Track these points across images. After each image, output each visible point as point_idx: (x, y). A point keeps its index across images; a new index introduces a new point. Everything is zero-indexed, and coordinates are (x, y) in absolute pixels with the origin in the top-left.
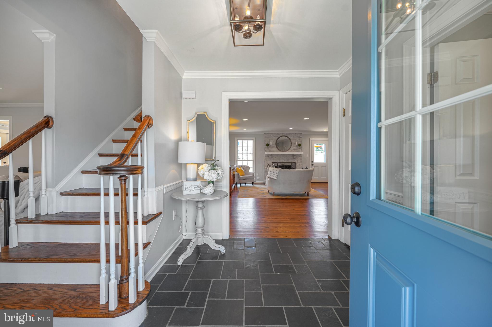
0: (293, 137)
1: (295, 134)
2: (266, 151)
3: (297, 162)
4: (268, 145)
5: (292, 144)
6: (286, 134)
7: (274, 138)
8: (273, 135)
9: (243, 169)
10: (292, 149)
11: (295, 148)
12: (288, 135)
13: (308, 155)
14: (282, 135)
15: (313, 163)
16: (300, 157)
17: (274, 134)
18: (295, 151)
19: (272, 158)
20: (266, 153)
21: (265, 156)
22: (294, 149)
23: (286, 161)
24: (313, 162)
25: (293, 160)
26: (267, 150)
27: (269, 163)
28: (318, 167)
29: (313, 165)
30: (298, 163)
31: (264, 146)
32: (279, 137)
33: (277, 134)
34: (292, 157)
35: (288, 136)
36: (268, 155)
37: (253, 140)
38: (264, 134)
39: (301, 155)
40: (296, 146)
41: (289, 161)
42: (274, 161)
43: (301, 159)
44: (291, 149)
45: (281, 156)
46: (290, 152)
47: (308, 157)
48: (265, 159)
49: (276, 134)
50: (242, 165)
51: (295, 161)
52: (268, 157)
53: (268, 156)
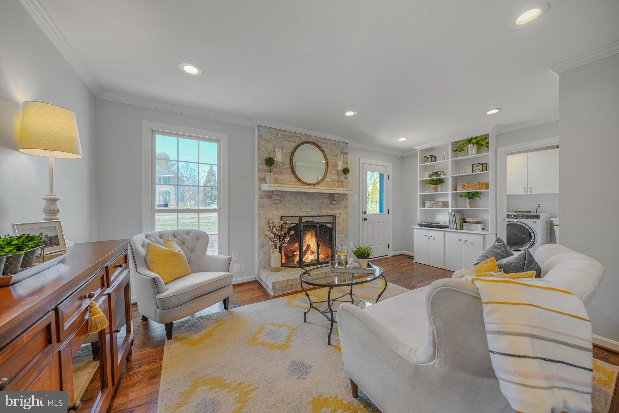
0: (331, 148)
1: (335, 142)
2: (263, 180)
3: (338, 213)
4: (270, 162)
5: (329, 168)
6: (315, 138)
7: (287, 144)
8: (285, 135)
9: (183, 243)
10: (329, 180)
11: (335, 177)
12: (319, 142)
13: (356, 197)
14: (305, 139)
15: (365, 216)
16: (344, 201)
17: (286, 131)
18: (334, 185)
19: (281, 202)
20: (265, 187)
21: (261, 197)
22: (333, 181)
23: (315, 213)
24: (365, 213)
25: (331, 209)
26: (268, 176)
27: (272, 218)
28: (373, 223)
29: (365, 219)
30: (341, 217)
31: (257, 164)
32: (297, 143)
33: (295, 133)
34: (329, 202)
35: (319, 144)
36: (270, 194)
37: (218, 141)
38: (254, 129)
39: (347, 197)
40: (338, 173)
41: (322, 210)
42: (287, 213)
43: (346, 208)
44: (326, 179)
45: (304, 198)
46: (324, 187)
47: (357, 200)
48: (261, 206)
49: (290, 132)
50: (175, 228)
51: (336, 210)
52: (268, 200)
53: (270, 197)
